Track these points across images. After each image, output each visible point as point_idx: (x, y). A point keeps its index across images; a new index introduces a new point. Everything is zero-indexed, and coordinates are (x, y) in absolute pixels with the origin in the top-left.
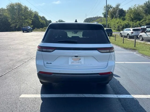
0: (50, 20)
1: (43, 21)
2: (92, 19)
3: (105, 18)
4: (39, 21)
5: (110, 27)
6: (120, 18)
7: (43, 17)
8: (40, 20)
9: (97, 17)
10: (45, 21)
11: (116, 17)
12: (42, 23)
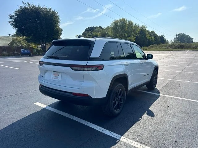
0: (162, 35)
1: (151, 37)
4: (146, 38)
7: (153, 32)
8: (148, 36)
10: (155, 37)
12: (149, 40)
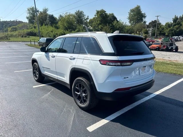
2: (9, 24)
3: (31, 25)
5: (42, 36)
6: (52, 25)
9: (16, 21)
11: (47, 25)
